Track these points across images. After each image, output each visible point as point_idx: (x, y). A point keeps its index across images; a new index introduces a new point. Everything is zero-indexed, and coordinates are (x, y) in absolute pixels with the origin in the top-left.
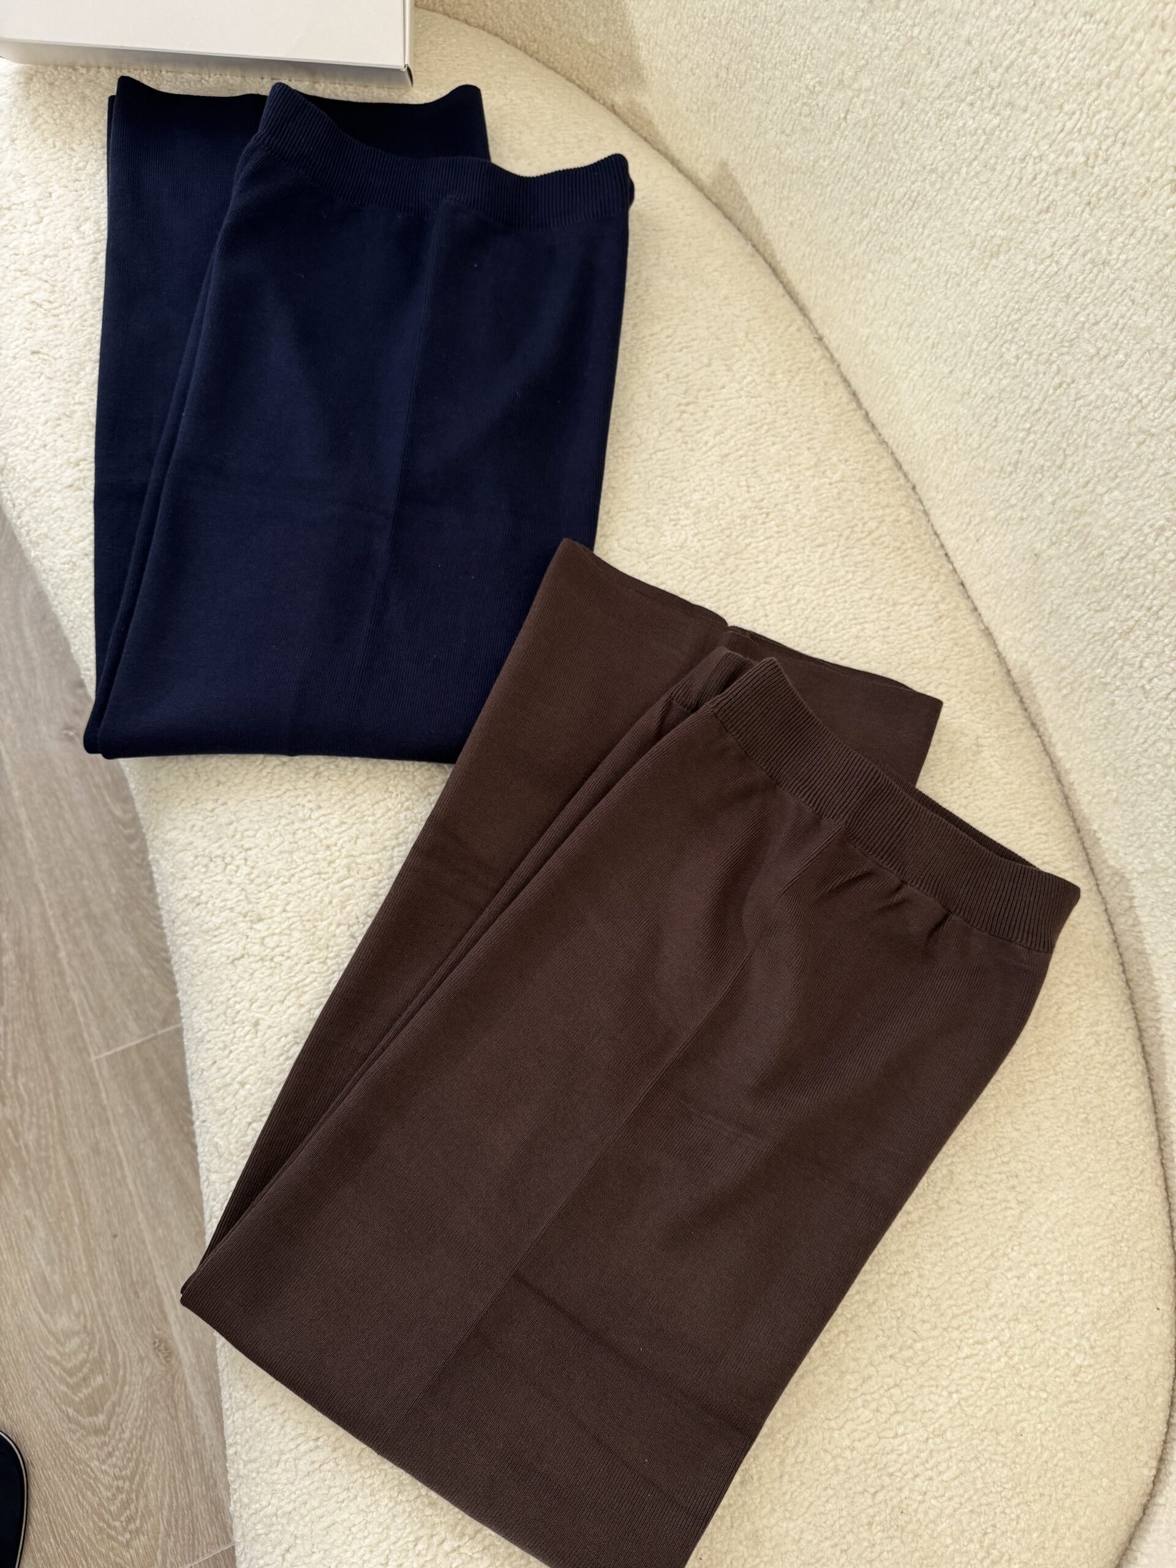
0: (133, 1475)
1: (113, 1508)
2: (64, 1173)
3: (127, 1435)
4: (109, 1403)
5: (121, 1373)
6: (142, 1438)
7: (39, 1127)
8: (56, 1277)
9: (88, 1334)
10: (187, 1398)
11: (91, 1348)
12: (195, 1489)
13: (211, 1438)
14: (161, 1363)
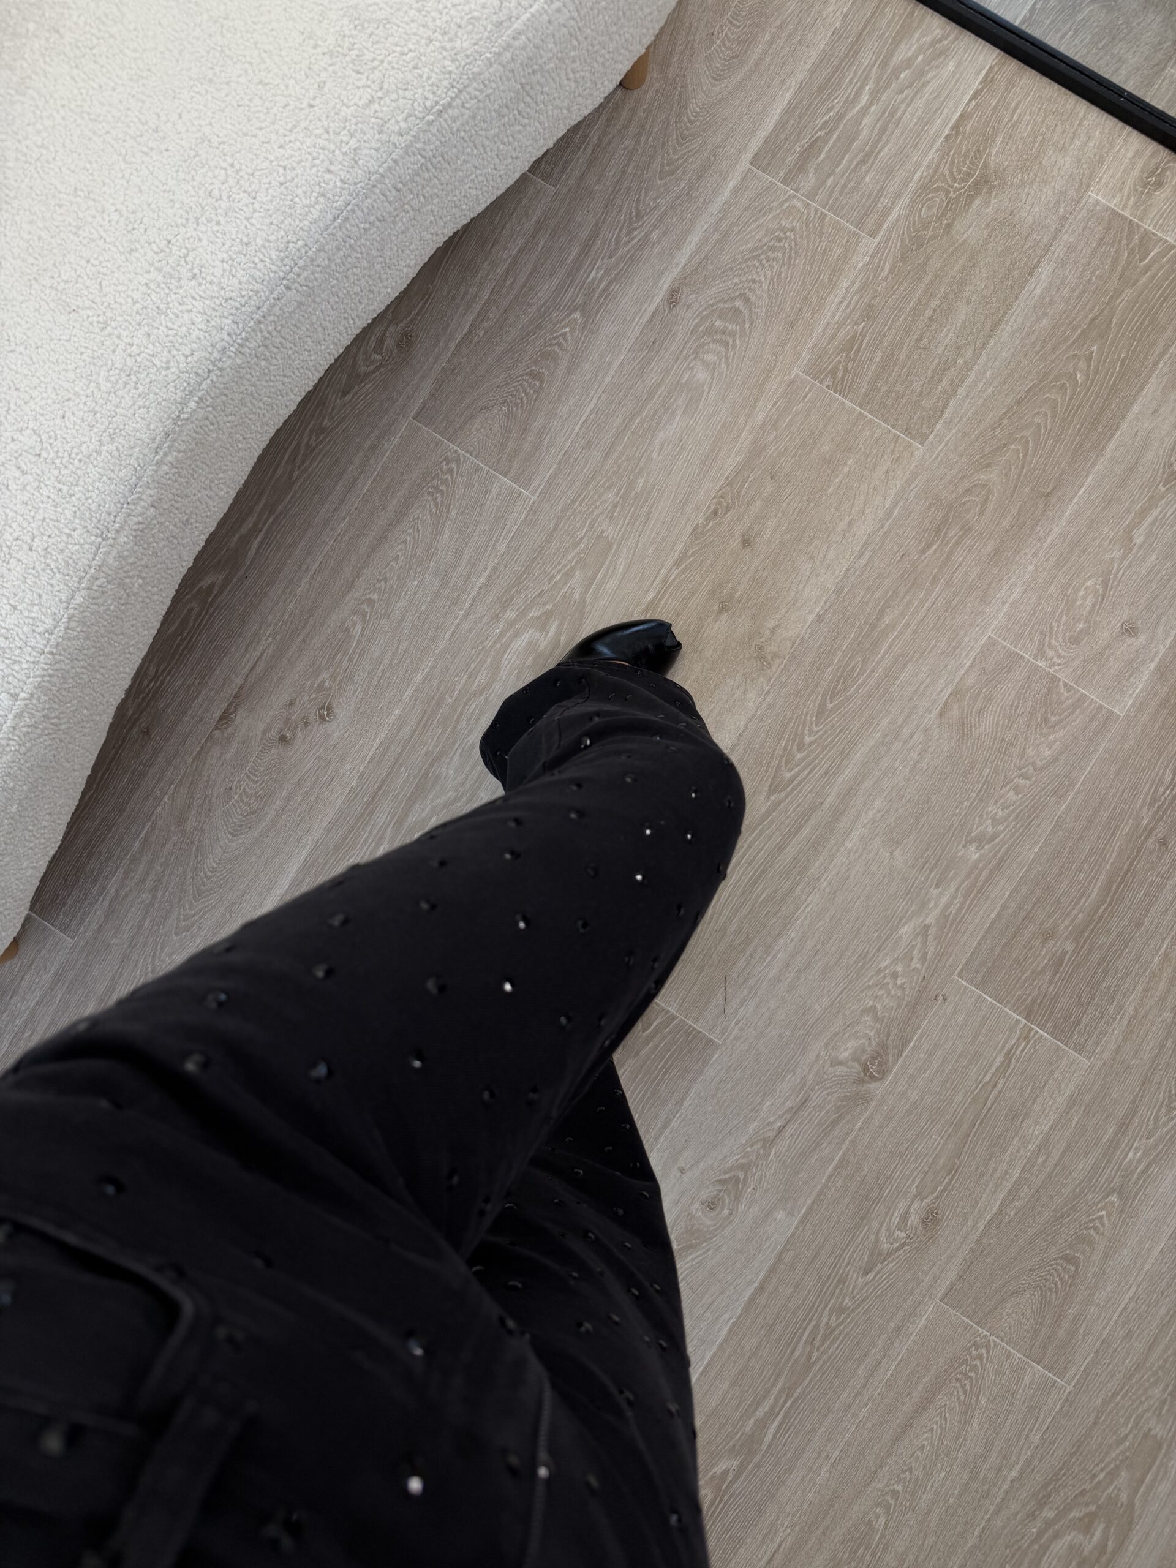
0: (754, 258)
1: (780, 255)
2: (616, 454)
3: (736, 280)
4: (726, 306)
5: (705, 313)
6: (731, 269)
7: (600, 497)
8: (679, 402)
9: (698, 353)
10: (690, 260)
11: (704, 344)
12: (737, 213)
13: (702, 227)
14: (683, 292)
